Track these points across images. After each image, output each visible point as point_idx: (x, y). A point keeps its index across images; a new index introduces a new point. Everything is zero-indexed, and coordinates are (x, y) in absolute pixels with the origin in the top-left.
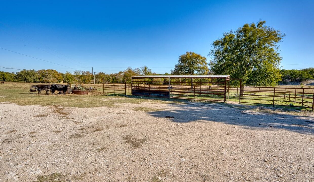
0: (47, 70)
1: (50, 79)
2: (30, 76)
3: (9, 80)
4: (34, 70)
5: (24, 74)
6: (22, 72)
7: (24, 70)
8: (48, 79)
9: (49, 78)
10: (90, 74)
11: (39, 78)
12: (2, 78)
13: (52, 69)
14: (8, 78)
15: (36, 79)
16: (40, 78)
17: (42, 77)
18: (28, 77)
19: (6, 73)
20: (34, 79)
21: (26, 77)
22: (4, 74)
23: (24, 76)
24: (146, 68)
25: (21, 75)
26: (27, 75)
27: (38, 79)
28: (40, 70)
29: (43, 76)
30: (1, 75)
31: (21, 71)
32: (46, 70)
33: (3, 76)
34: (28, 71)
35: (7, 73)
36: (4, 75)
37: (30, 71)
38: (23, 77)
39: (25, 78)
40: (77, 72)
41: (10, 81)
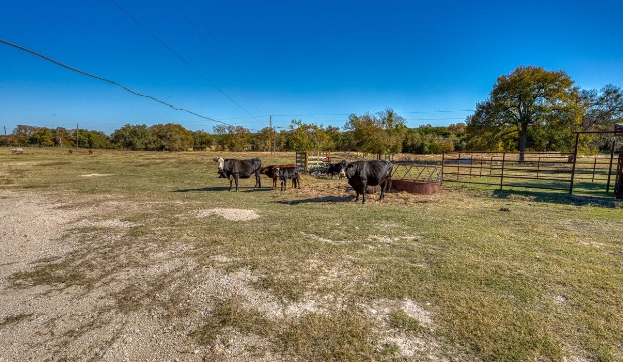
0: (166, 126)
1: (176, 142)
2: (139, 138)
3: (98, 146)
4: (144, 126)
5: (128, 134)
6: (123, 129)
7: (128, 126)
8: (173, 143)
9: (174, 141)
10: (245, 131)
11: (154, 142)
12: (87, 142)
13: (175, 124)
14: (98, 143)
15: (150, 143)
16: (157, 141)
17: (159, 140)
18: (136, 139)
19: (92, 132)
20: (146, 144)
21: (131, 139)
22: (91, 135)
23: (129, 138)
24: (391, 115)
25: (123, 136)
26: (132, 135)
27: (153, 144)
28: (154, 126)
29: (161, 137)
30: (86, 137)
31: (122, 127)
32: (164, 124)
33: (89, 138)
34: (134, 127)
35: (94, 132)
36: (89, 136)
37: (138, 127)
38: (127, 139)
39: (130, 142)
40: (219, 129)
41: (101, 147)
